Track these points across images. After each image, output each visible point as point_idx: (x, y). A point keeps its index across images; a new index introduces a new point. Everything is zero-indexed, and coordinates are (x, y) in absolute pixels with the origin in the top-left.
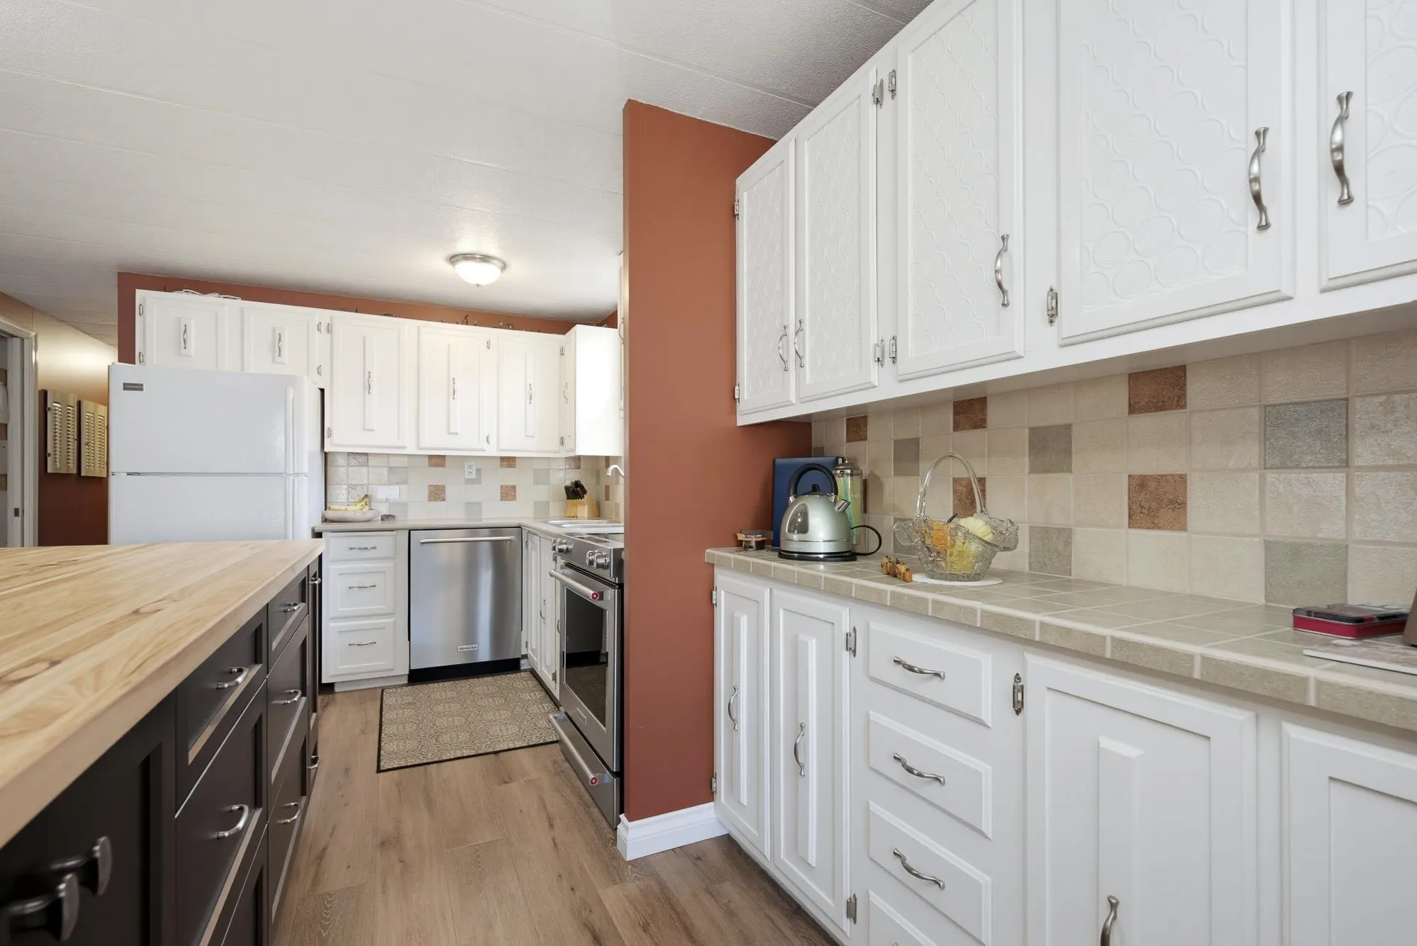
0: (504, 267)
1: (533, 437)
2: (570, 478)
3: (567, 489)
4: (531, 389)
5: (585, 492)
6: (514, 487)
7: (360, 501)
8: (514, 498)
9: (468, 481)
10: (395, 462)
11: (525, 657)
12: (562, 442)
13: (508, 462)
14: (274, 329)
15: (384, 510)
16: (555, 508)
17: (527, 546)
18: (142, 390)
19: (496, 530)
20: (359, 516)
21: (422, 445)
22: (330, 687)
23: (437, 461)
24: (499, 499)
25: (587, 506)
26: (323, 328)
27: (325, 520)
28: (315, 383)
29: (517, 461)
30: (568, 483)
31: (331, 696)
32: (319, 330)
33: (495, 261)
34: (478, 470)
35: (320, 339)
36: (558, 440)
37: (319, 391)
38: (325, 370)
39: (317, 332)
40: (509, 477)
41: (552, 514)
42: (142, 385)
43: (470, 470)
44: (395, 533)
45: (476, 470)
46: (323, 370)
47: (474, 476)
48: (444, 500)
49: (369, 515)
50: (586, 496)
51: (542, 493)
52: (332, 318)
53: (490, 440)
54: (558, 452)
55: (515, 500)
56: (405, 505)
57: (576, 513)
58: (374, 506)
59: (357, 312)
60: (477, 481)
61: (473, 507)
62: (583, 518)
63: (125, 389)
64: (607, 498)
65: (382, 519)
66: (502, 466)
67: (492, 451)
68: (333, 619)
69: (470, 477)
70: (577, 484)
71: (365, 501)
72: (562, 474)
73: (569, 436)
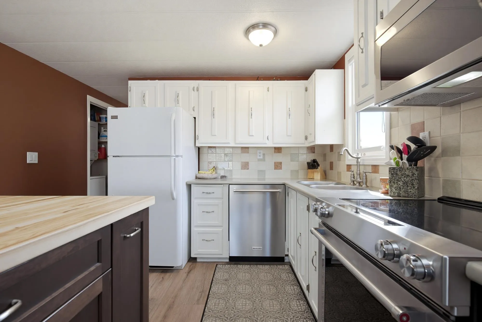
0: (276, 32)
1: (291, 136)
2: (310, 158)
3: (308, 163)
4: (290, 111)
5: (318, 165)
6: (281, 163)
7: (212, 169)
8: (281, 168)
9: (259, 160)
10: (227, 151)
11: (287, 255)
12: (306, 138)
13: (278, 150)
14: (176, 92)
15: (222, 174)
16: (301, 174)
17: (288, 195)
18: (117, 118)
19: (273, 185)
20: (210, 176)
21: (237, 142)
22: (195, 259)
23: (245, 149)
24: (274, 169)
25: (319, 174)
26: (195, 89)
27: (197, 178)
28: (191, 115)
29: (283, 150)
30: (309, 161)
31: (194, 264)
32: (194, 90)
33: (270, 27)
34: (264, 154)
35: (194, 94)
36: (304, 138)
37: (194, 118)
38: (196, 109)
39: (193, 91)
40: (278, 158)
41: (300, 177)
42: (117, 116)
43: (260, 155)
44: (222, 186)
45: (263, 154)
46: (195, 109)
47: (262, 157)
48: (248, 169)
49: (215, 176)
50: (319, 168)
51: (295, 165)
52: (199, 84)
53: (269, 138)
54: (304, 144)
55: (281, 169)
56: (231, 171)
57: (314, 177)
58: (219, 172)
59: (210, 80)
60: (264, 160)
61: (261, 172)
62: (317, 180)
63: (112, 118)
64: (331, 168)
65: (221, 178)
66: (275, 152)
67: (270, 144)
68: (196, 226)
69: (260, 158)
70: (314, 161)
71: (213, 169)
72: (305, 156)
73: (311, 134)
